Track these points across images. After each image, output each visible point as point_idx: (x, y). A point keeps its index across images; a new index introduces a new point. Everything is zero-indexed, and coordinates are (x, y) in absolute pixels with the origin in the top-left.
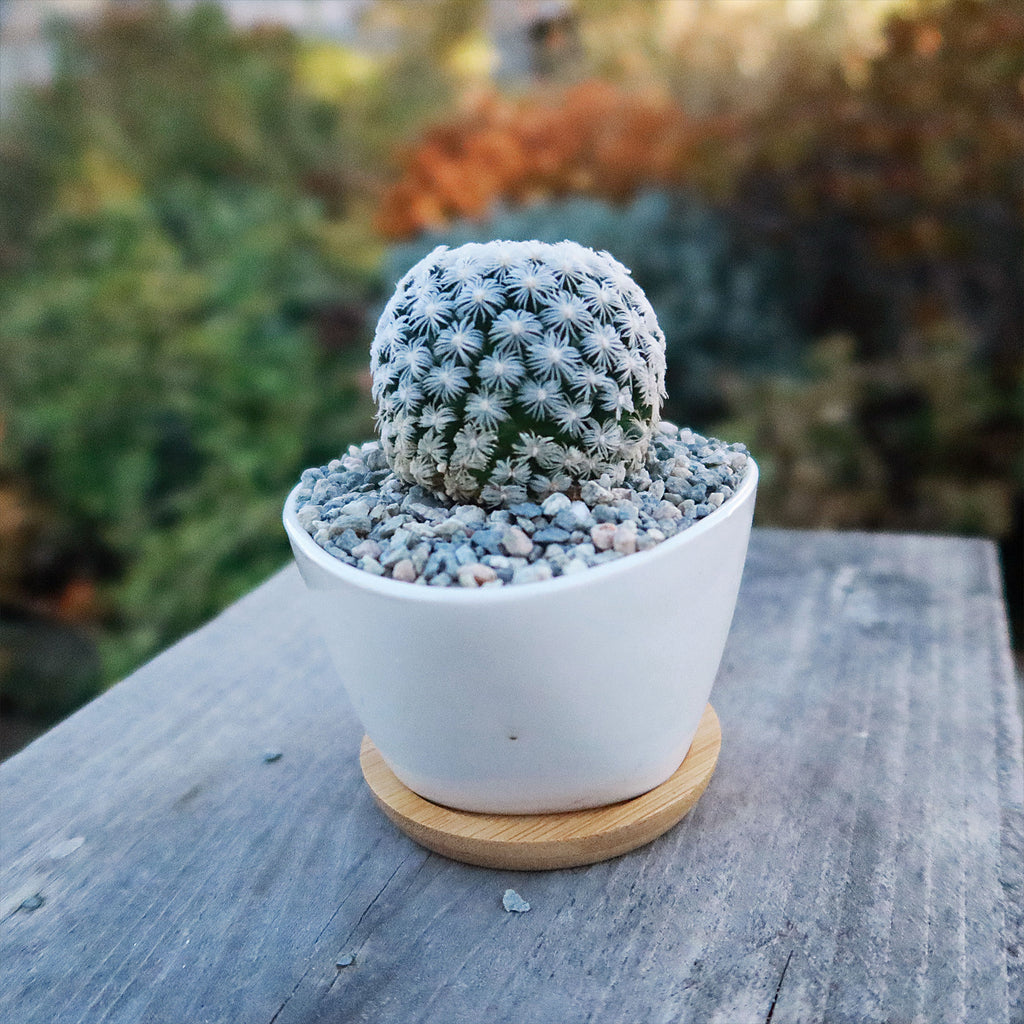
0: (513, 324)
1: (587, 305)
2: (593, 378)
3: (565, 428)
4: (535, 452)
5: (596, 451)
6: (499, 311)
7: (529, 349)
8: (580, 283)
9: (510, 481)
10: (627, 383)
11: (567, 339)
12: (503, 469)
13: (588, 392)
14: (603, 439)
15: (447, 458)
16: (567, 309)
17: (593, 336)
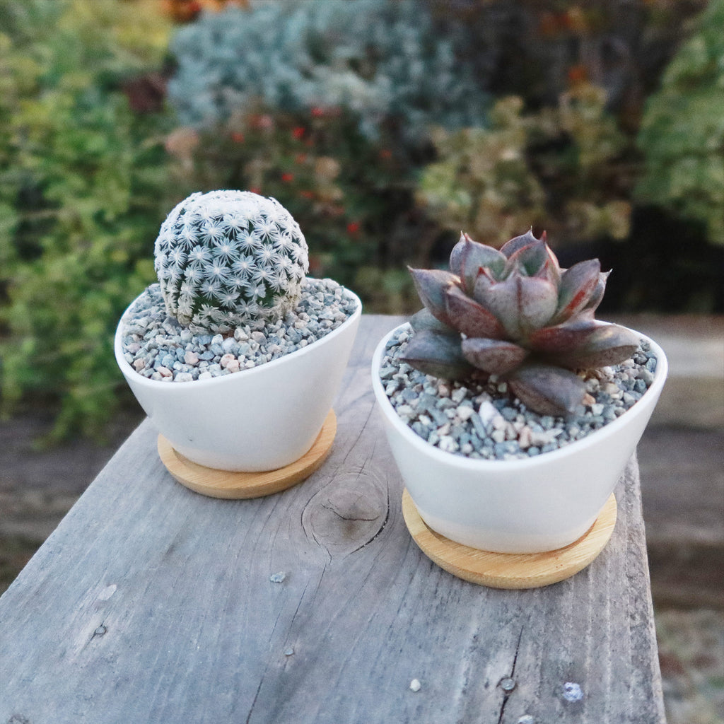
0: (199, 254)
1: (237, 246)
2: (238, 282)
3: (224, 305)
4: (210, 313)
5: (243, 315)
6: (194, 246)
7: (205, 267)
8: (239, 232)
9: (201, 325)
10: (260, 283)
11: (225, 263)
12: (196, 319)
13: (236, 288)
14: (247, 309)
15: (177, 307)
16: (227, 248)
17: (238, 262)
